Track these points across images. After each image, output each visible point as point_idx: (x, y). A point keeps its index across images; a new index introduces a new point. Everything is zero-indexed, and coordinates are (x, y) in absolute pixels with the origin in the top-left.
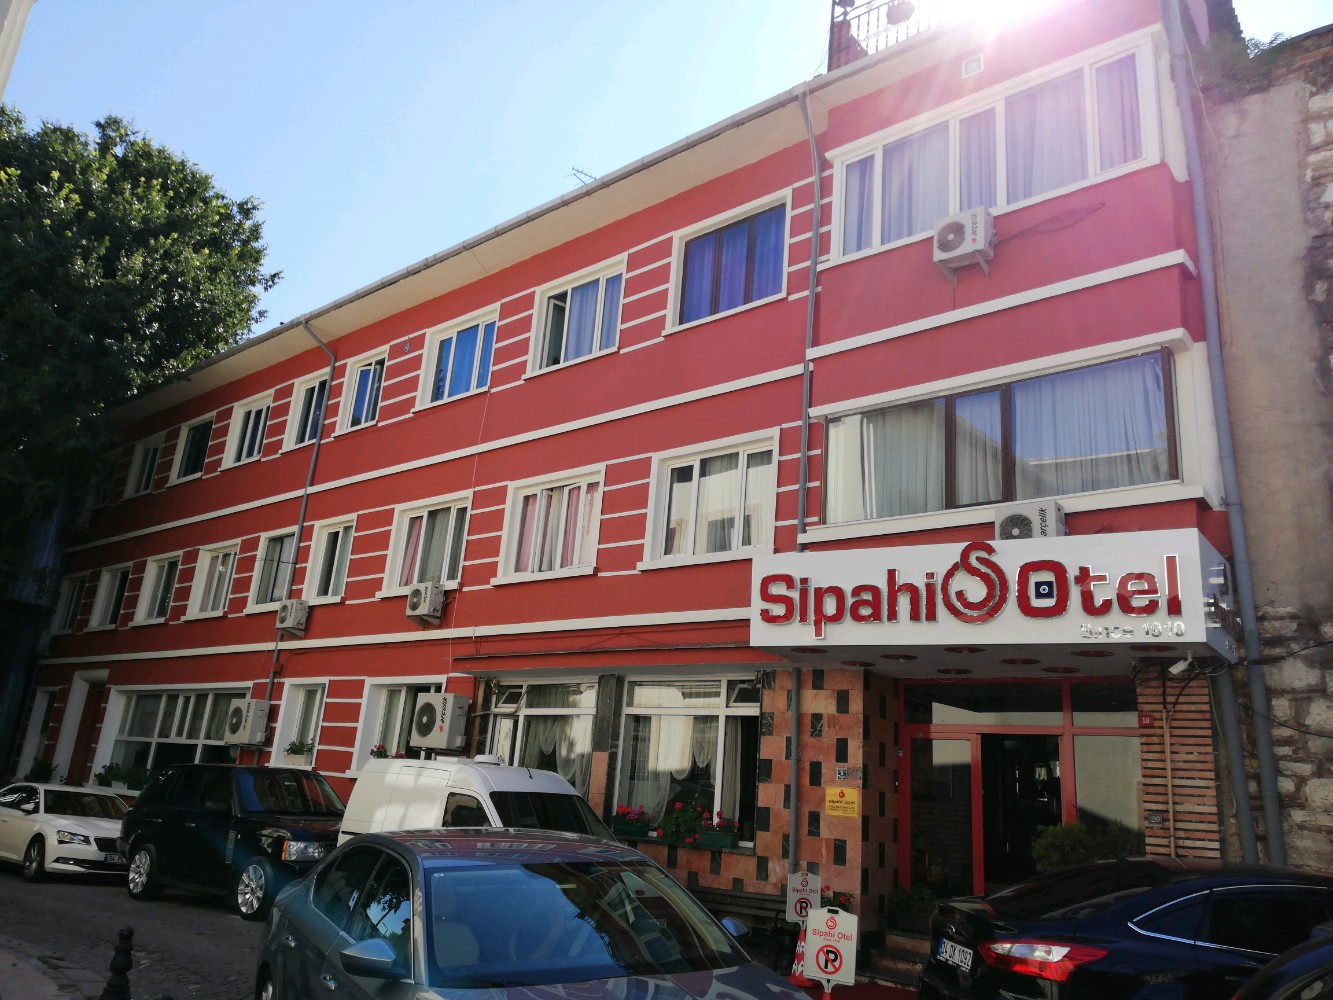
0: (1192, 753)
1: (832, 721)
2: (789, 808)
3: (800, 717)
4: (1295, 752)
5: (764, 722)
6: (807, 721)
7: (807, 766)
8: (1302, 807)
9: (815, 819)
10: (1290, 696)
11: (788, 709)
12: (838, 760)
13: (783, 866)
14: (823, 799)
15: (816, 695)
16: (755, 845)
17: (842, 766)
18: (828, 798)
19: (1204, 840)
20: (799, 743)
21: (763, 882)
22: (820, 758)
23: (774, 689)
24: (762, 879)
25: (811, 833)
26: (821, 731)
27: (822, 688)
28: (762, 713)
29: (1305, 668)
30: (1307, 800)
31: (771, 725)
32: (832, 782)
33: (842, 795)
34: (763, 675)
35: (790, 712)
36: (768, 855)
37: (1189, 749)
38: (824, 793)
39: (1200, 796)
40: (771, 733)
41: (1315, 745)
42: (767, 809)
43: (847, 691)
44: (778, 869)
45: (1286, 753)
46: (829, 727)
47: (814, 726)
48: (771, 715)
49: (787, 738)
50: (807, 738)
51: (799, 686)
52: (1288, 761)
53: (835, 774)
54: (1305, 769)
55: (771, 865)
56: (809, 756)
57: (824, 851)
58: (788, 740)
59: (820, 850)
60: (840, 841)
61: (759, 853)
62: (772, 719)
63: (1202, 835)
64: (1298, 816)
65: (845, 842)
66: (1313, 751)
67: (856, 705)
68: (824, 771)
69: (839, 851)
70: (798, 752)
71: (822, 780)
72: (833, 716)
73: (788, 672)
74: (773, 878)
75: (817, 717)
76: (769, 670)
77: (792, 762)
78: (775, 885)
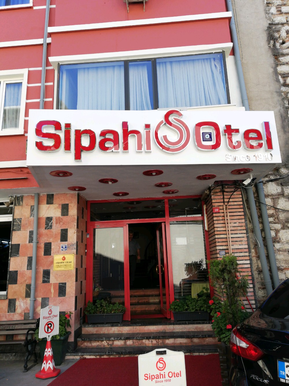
0: (236, 223)
1: (59, 220)
2: (31, 269)
3: (39, 219)
4: (274, 220)
5: (15, 223)
6: (43, 222)
7: (42, 246)
8: (279, 242)
9: (47, 274)
10: (271, 197)
11: (31, 215)
12: (62, 240)
13: (26, 303)
14: (52, 262)
15: (48, 208)
16: (7, 293)
17: (64, 244)
18: (55, 262)
19: (243, 260)
20: (38, 234)
21: (12, 313)
22: (51, 240)
23: (22, 205)
24: (11, 312)
25: (44, 282)
26: (51, 226)
27: (52, 203)
28: (14, 219)
29: (276, 186)
30: (280, 239)
31: (19, 225)
32: (58, 252)
33: (64, 259)
34: (15, 198)
35: (32, 217)
36: (15, 297)
37: (235, 221)
38: (53, 259)
39: (240, 241)
40: (19, 229)
41: (282, 216)
42: (16, 272)
43: (68, 205)
44: (22, 305)
45: (271, 221)
46: (57, 223)
47: (47, 224)
48: (20, 220)
49: (30, 232)
50: (43, 230)
51: (39, 203)
52: (272, 224)
53: (60, 248)
54: (278, 226)
55: (17, 303)
56: (44, 240)
57: (52, 290)
58: (31, 233)
59: (50, 290)
60: (63, 283)
61: (10, 297)
62: (20, 222)
63: (242, 258)
64: (277, 246)
65: (65, 284)
66: (281, 219)
67: (73, 211)
68: (53, 247)
69: (62, 290)
70: (37, 239)
71: (52, 252)
72: (59, 217)
73: (32, 196)
74: (19, 310)
75: (49, 219)
76: (19, 195)
77: (34, 244)
78: (20, 314)
